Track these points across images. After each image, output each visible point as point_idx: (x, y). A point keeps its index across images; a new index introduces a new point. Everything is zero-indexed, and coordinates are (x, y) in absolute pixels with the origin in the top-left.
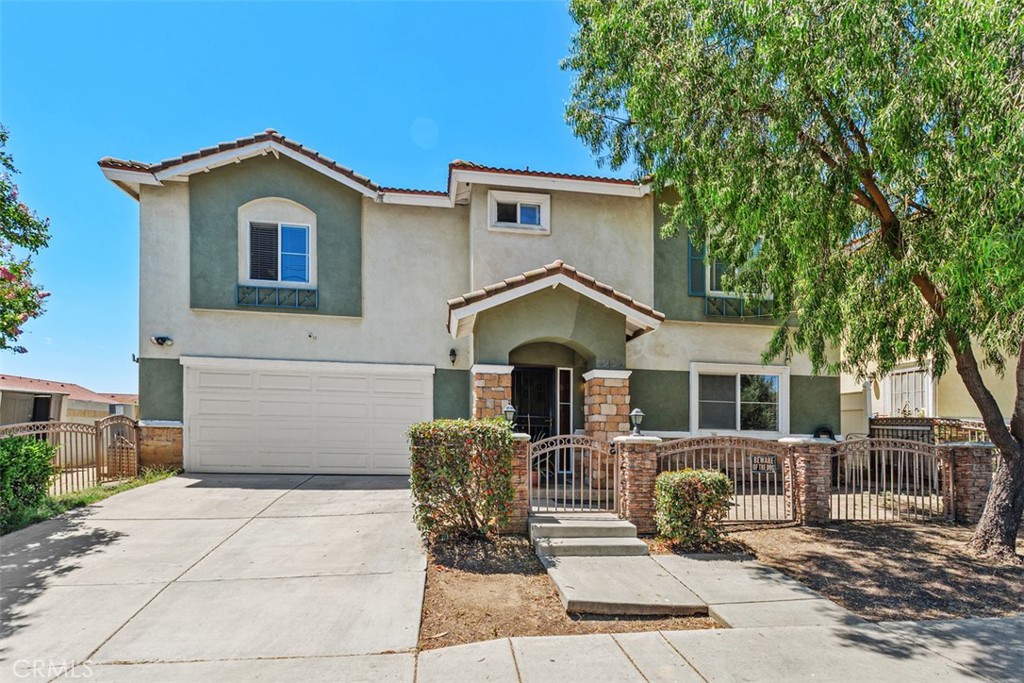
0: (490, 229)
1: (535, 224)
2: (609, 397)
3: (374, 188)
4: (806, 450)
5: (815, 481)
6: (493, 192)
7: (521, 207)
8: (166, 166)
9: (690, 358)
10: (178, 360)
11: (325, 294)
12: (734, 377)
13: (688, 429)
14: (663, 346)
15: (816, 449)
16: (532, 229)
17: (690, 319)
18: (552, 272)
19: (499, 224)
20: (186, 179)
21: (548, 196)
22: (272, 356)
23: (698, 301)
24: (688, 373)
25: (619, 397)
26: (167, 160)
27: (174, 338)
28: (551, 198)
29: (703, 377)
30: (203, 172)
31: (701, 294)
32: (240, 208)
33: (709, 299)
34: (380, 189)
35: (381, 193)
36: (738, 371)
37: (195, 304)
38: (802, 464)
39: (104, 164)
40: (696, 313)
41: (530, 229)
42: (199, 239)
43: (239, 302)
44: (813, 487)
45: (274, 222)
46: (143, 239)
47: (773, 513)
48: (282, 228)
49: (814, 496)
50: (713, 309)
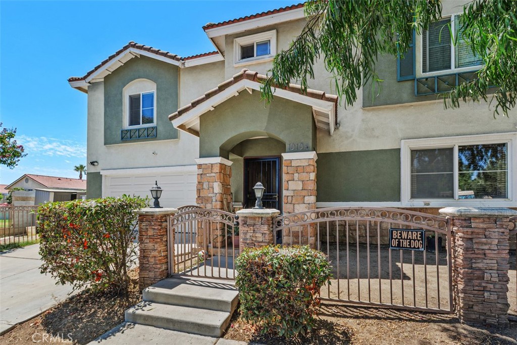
0: (235, 66)
1: (267, 54)
2: (296, 175)
3: (178, 60)
4: (465, 224)
5: (480, 265)
6: (236, 39)
7: (257, 45)
8: (89, 74)
9: (400, 136)
10: (100, 172)
11: (160, 129)
12: (451, 150)
13: (398, 199)
14: (373, 129)
15: (483, 222)
16: (264, 58)
17: (399, 102)
18: (237, 79)
19: (241, 60)
20: (103, 80)
21: (275, 31)
22: (137, 166)
23: (408, 85)
24: (398, 151)
25: (305, 174)
26: (89, 71)
27: (99, 162)
28: (277, 32)
29: (414, 153)
30: (109, 74)
31: (410, 77)
32: (123, 89)
33: (419, 80)
34: (181, 59)
35: (183, 62)
36: (455, 143)
37: (106, 143)
38: (460, 242)
39: (70, 80)
40: (405, 96)
41: (262, 58)
42: (107, 109)
43: (122, 139)
44: (478, 273)
45: (138, 93)
46: (89, 114)
47: (409, 296)
48: (143, 95)
49: (480, 285)
50: (424, 88)
